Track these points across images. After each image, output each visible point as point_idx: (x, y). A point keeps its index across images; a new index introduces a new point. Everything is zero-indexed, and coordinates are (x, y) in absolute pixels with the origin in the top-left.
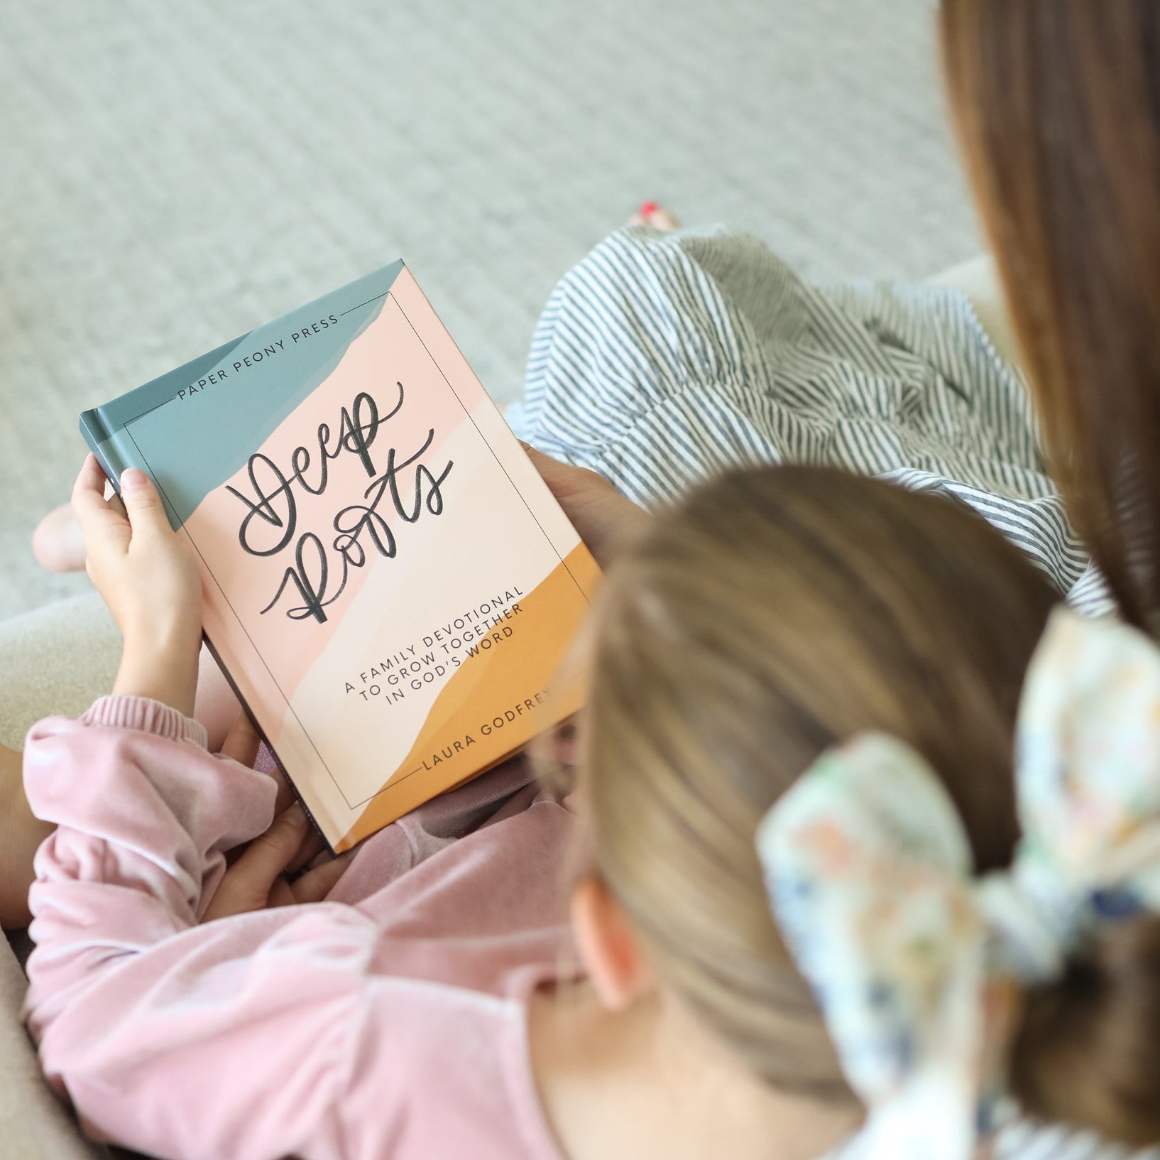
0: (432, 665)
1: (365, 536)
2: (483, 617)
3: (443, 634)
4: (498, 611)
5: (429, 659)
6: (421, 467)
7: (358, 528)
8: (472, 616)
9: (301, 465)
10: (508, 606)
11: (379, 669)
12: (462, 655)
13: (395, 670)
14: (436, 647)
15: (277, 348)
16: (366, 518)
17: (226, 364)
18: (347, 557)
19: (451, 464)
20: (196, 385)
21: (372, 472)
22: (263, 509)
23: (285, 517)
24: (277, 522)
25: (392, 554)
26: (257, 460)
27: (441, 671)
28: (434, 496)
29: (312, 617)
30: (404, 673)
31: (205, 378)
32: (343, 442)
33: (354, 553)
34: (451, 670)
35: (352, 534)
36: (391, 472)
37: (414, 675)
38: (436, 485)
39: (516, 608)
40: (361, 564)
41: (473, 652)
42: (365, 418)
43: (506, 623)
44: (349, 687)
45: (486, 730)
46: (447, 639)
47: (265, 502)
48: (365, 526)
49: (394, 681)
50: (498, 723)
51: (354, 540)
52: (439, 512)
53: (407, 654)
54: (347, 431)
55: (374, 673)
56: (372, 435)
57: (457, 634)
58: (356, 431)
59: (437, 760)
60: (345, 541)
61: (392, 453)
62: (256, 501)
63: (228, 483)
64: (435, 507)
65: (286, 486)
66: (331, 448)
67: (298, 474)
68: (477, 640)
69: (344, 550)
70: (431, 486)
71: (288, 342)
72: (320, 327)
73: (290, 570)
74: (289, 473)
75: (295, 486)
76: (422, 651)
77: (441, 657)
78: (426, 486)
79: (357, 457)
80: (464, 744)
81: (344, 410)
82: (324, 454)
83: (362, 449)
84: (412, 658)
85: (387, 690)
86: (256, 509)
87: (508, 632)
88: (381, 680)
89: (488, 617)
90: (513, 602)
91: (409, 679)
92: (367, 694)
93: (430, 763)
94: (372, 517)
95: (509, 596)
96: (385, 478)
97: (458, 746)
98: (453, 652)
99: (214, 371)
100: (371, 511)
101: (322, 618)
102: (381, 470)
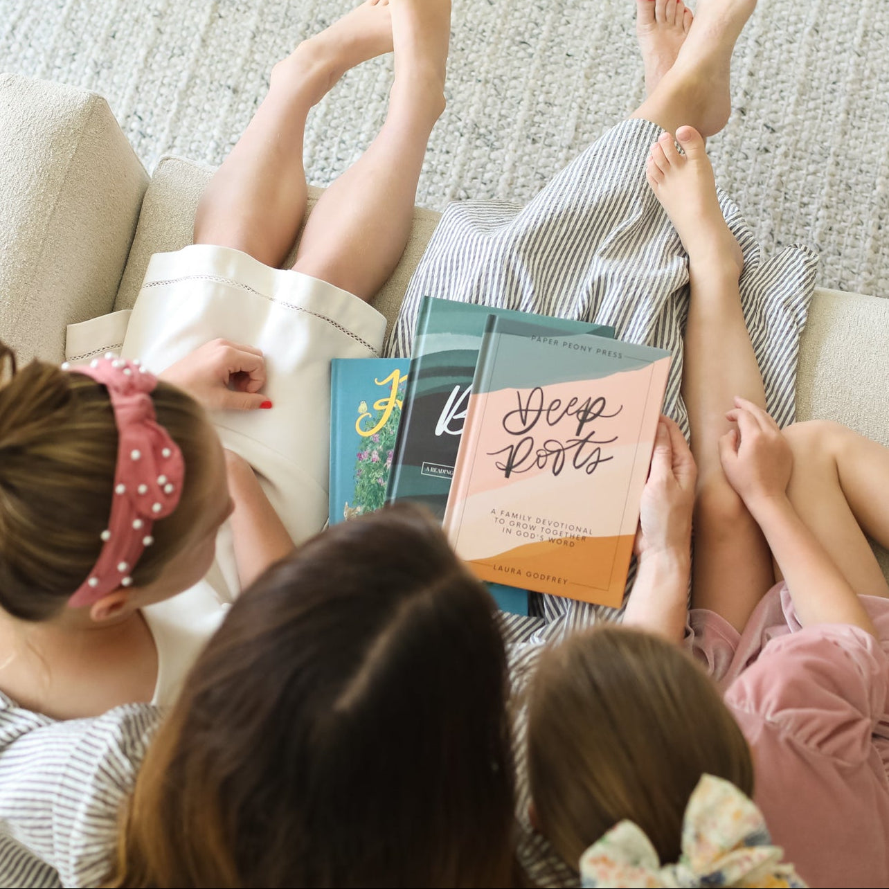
0: (532, 531)
1: (552, 458)
2: (568, 530)
3: (547, 523)
4: (576, 533)
5: (533, 528)
6: (599, 449)
7: (552, 452)
8: (564, 526)
9: (553, 407)
10: (582, 534)
11: (511, 515)
12: (546, 538)
13: (516, 521)
14: (539, 526)
15: (587, 349)
16: (559, 451)
17: (561, 339)
18: (538, 460)
19: (612, 458)
20: (542, 339)
21: (578, 434)
22: (524, 413)
23: (528, 423)
24: (524, 422)
25: (556, 474)
26: (539, 391)
27: (533, 536)
28: (593, 465)
29: (504, 472)
30: (518, 524)
31: (548, 338)
32: (578, 412)
33: (542, 460)
34: (537, 540)
35: (548, 453)
36: (586, 440)
37: (521, 529)
38: (598, 461)
39: (584, 538)
40: (541, 468)
41: (552, 541)
42: (595, 410)
43: (575, 540)
44: (493, 511)
45: (529, 574)
46: (546, 526)
47: (527, 410)
48: (556, 454)
49: (512, 524)
50: (536, 576)
51: (547, 455)
52: (589, 473)
53: (526, 518)
54: (583, 408)
55: (508, 514)
56: (592, 419)
57: (552, 528)
58: (587, 412)
59: (500, 568)
60: (542, 453)
61: (593, 433)
62: (524, 407)
63: (519, 390)
64: (589, 470)
65: (540, 411)
66: (571, 410)
67: (549, 410)
68: (558, 537)
69: (539, 456)
70: (595, 460)
71: (594, 350)
72: (612, 354)
73: (512, 446)
74: (546, 407)
75: (544, 414)
76: (533, 522)
77: (538, 531)
78: (594, 458)
79: (578, 423)
80: (516, 572)
81: (590, 399)
82: (566, 411)
83: (583, 421)
84: (527, 522)
85: (507, 525)
86: (521, 410)
87: (572, 544)
88: (508, 520)
89: (569, 532)
90: (585, 534)
91: (518, 528)
92: (498, 520)
93: (497, 567)
94: (562, 453)
95: (585, 531)
96: (581, 441)
97: (513, 570)
98: (544, 533)
99: (554, 339)
100: (563, 450)
101: (507, 476)
102: (582, 436)
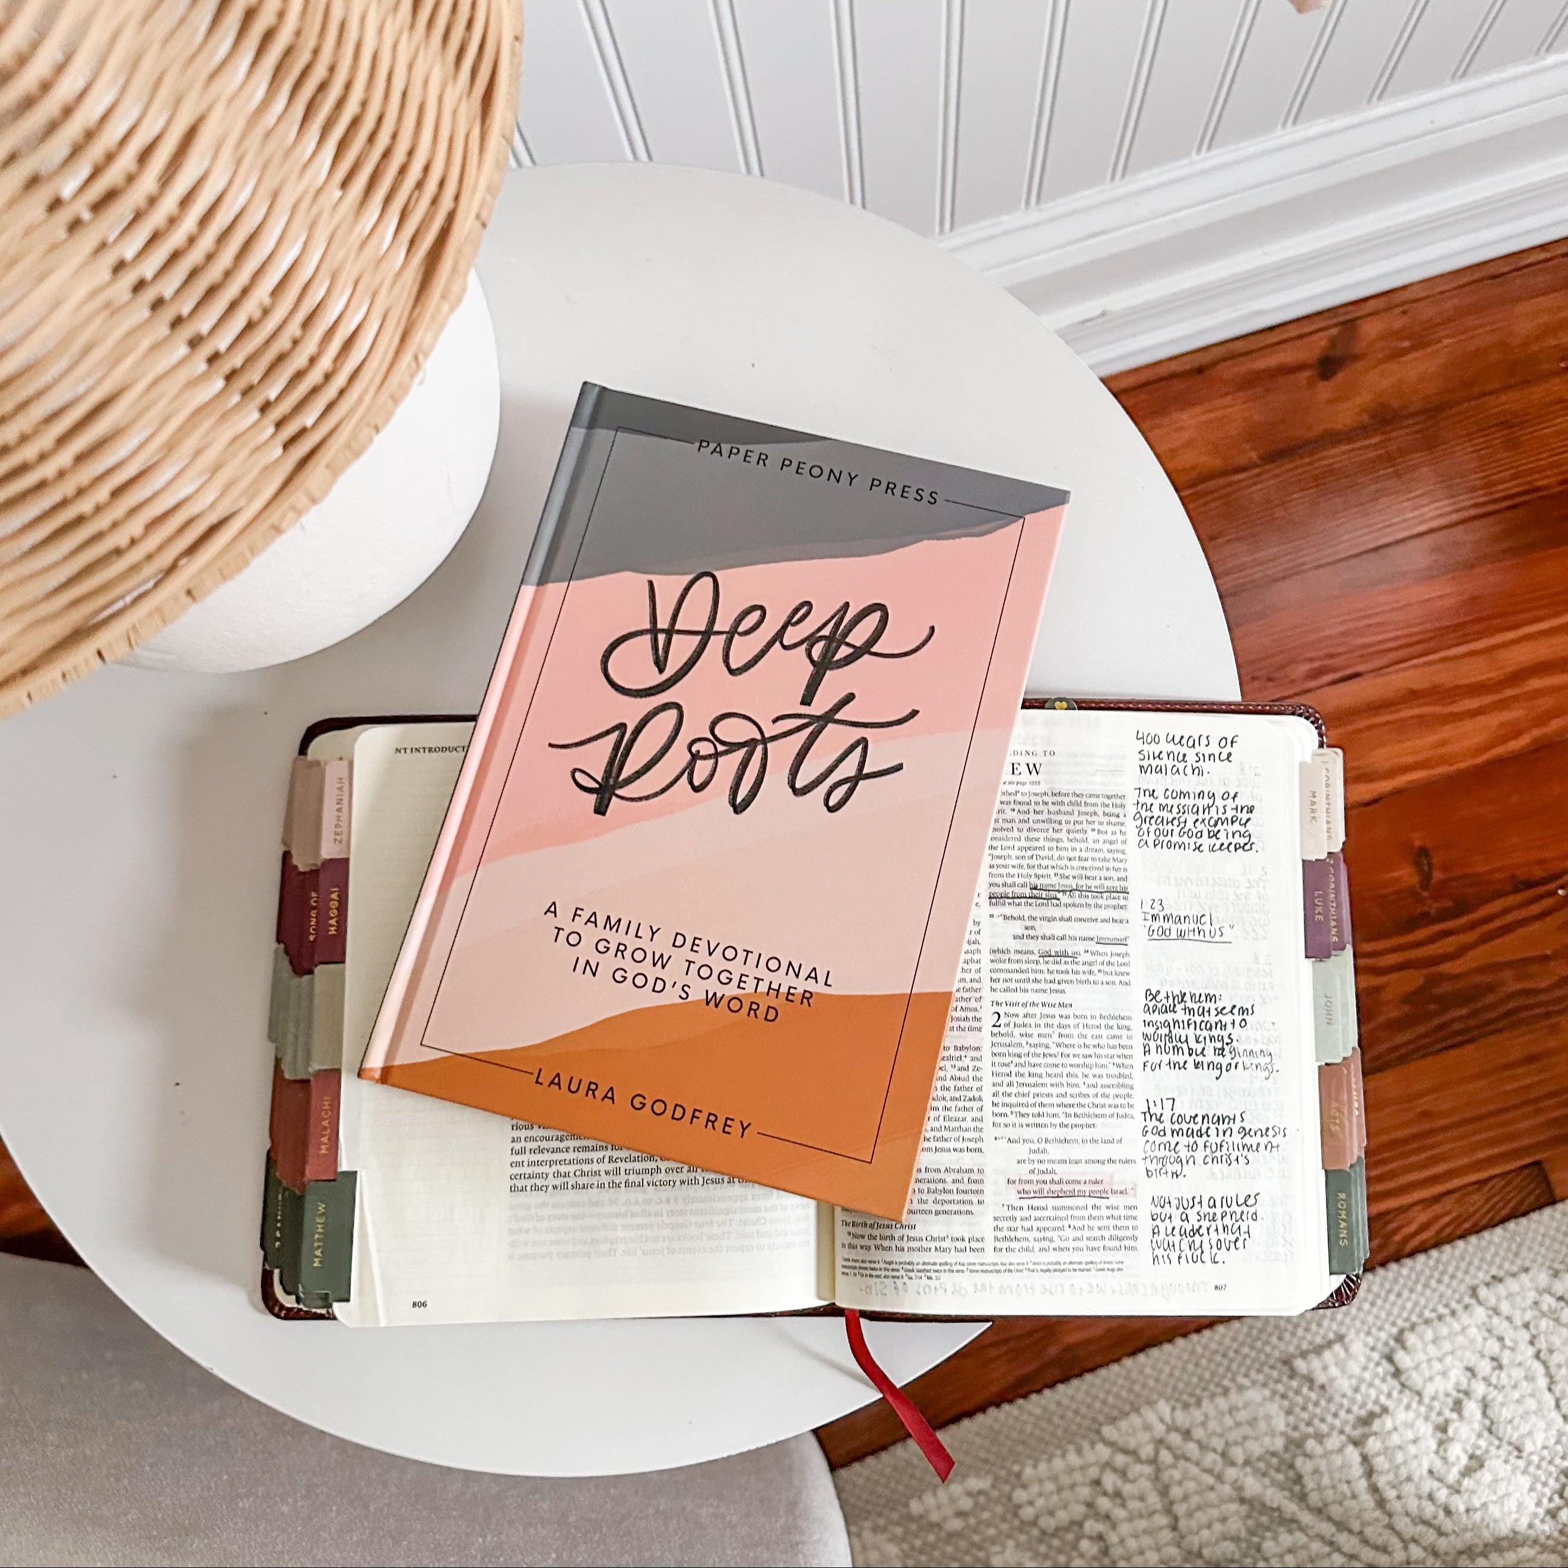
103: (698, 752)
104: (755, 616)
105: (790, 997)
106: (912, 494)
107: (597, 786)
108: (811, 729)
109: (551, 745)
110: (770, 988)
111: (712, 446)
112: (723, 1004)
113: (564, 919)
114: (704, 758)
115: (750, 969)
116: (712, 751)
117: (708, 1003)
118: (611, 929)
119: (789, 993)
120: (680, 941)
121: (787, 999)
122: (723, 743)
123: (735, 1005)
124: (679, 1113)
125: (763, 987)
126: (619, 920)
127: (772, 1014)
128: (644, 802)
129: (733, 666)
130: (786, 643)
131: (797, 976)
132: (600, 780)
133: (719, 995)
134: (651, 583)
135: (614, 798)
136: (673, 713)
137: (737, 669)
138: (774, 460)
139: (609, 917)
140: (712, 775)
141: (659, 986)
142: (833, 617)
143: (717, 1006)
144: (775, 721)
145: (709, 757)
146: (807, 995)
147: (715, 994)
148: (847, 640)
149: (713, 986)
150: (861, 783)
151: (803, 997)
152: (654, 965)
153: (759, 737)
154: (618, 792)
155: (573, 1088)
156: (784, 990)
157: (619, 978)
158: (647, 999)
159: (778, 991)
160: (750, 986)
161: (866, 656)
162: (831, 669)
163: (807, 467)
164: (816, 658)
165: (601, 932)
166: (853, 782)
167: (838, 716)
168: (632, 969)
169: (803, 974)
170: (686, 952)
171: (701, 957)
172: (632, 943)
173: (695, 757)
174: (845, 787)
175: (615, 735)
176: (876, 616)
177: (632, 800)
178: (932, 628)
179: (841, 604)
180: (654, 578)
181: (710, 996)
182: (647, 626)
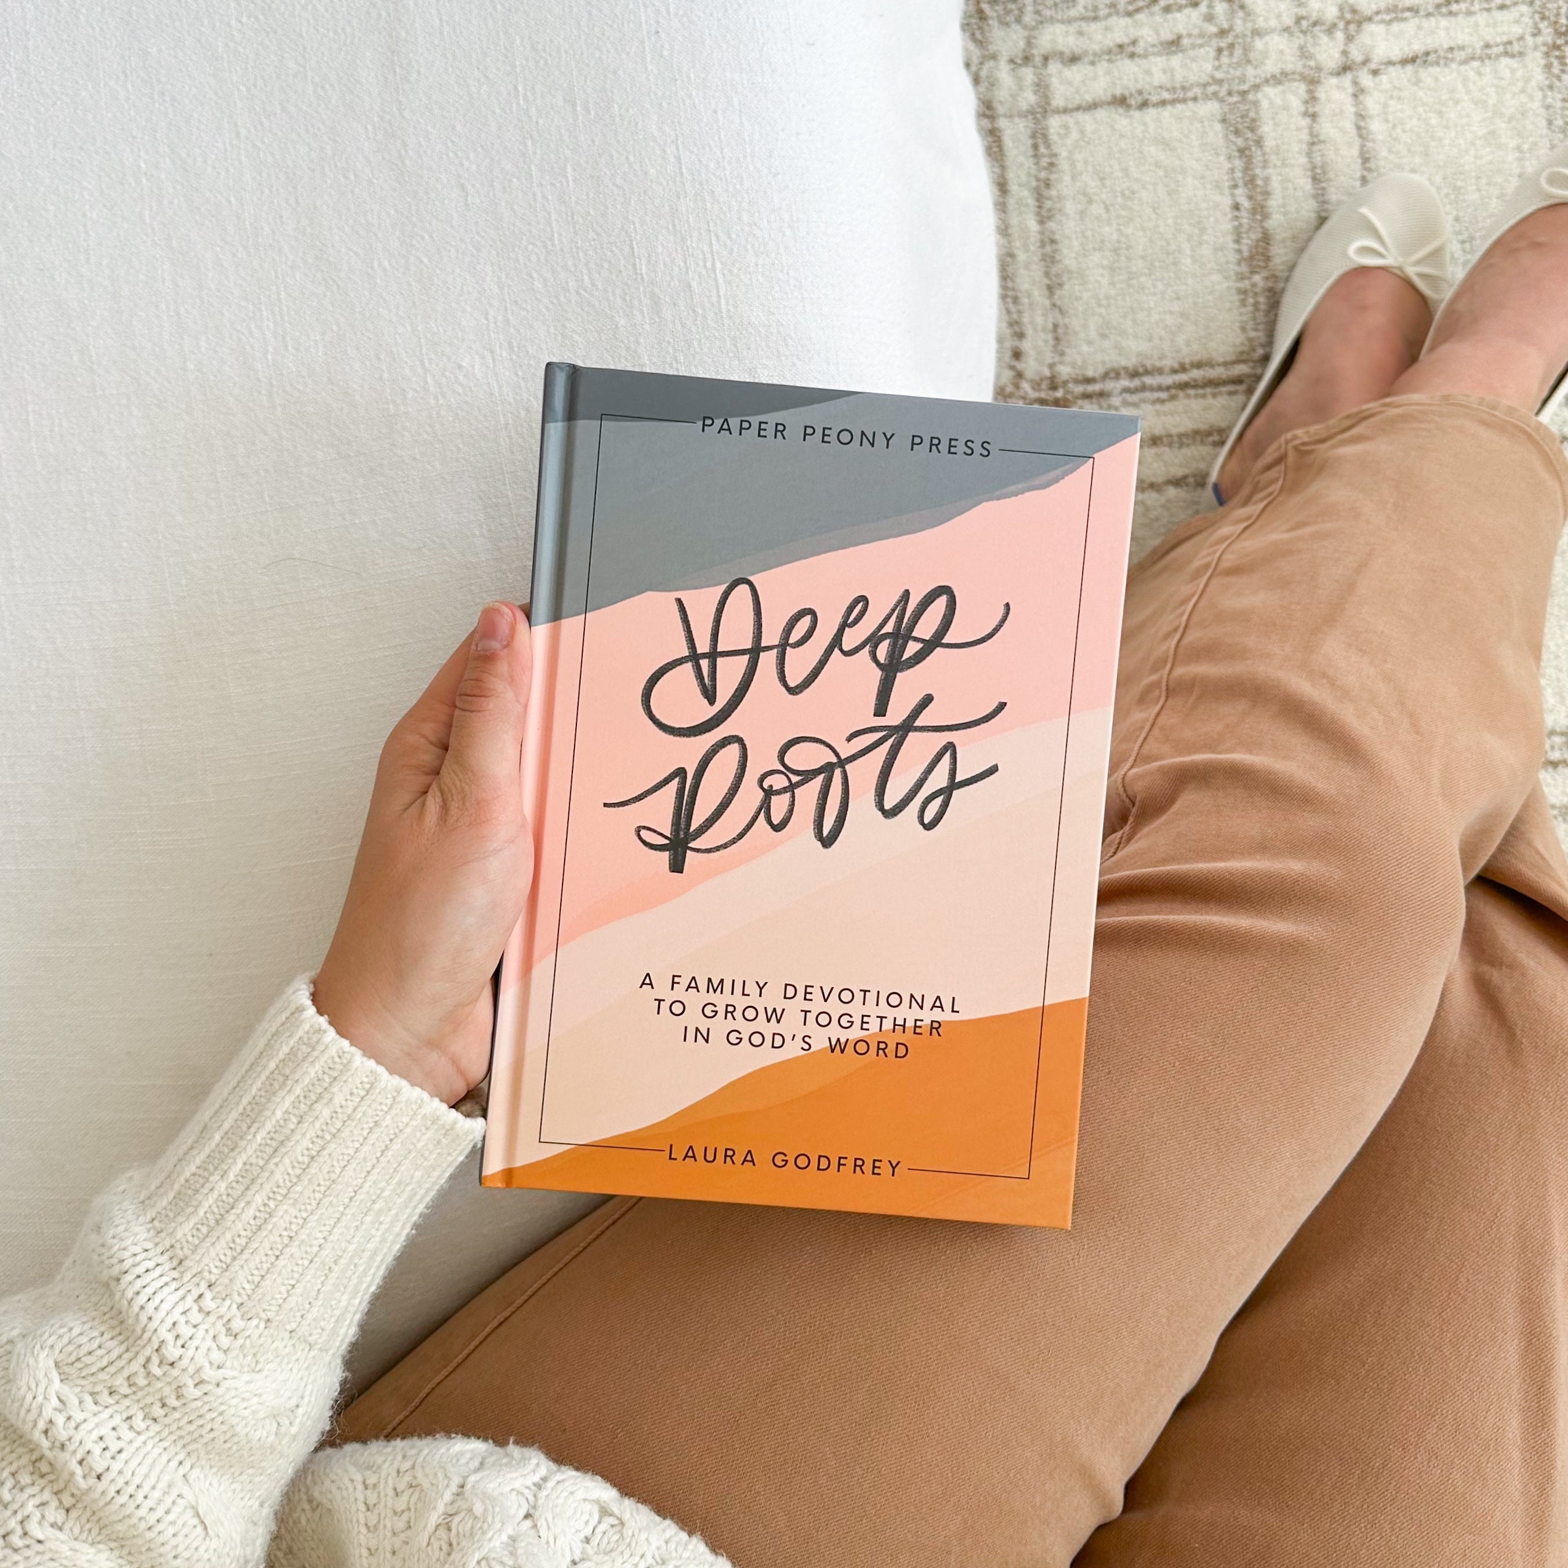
103: (771, 786)
104: (805, 622)
105: (918, 1030)
106: (961, 448)
107: (667, 842)
108: (890, 742)
109: (605, 805)
110: (895, 1025)
111: (718, 422)
112: (850, 1048)
113: (662, 988)
114: (778, 792)
115: (870, 1008)
116: (786, 784)
117: (833, 1051)
118: (715, 991)
119: (916, 1026)
120: (790, 992)
121: (915, 1033)
122: (797, 773)
123: (862, 1047)
124: (824, 1163)
125: (888, 1025)
126: (722, 981)
127: (902, 1051)
128: (723, 852)
129: (792, 684)
130: (846, 648)
131: (921, 1008)
132: (669, 835)
133: (843, 1041)
134: (679, 601)
135: (688, 852)
136: (734, 749)
137: (797, 687)
138: (794, 431)
139: (710, 980)
140: (791, 811)
141: (778, 1041)
142: (893, 610)
143: (842, 1051)
144: (849, 739)
145: (784, 790)
146: (936, 1025)
147: (838, 1040)
148: (914, 634)
149: (835, 1032)
150: (955, 792)
151: (932, 1028)
152: (769, 1021)
153: (835, 760)
154: (691, 845)
155: (710, 1157)
156: (910, 1024)
157: (733, 1039)
158: (767, 1057)
159: (904, 1026)
160: (873, 1025)
161: (938, 649)
162: (902, 670)
163: (834, 434)
164: (882, 661)
165: (705, 997)
166: (947, 792)
167: (918, 723)
168: (746, 1028)
169: (927, 1005)
170: (799, 1002)
171: (817, 1005)
172: (740, 1003)
173: (769, 793)
174: (938, 801)
175: (674, 784)
176: (942, 601)
177: (709, 851)
178: (1007, 605)
179: (900, 593)
180: (683, 595)
181: (833, 1043)
182: (686, 653)
